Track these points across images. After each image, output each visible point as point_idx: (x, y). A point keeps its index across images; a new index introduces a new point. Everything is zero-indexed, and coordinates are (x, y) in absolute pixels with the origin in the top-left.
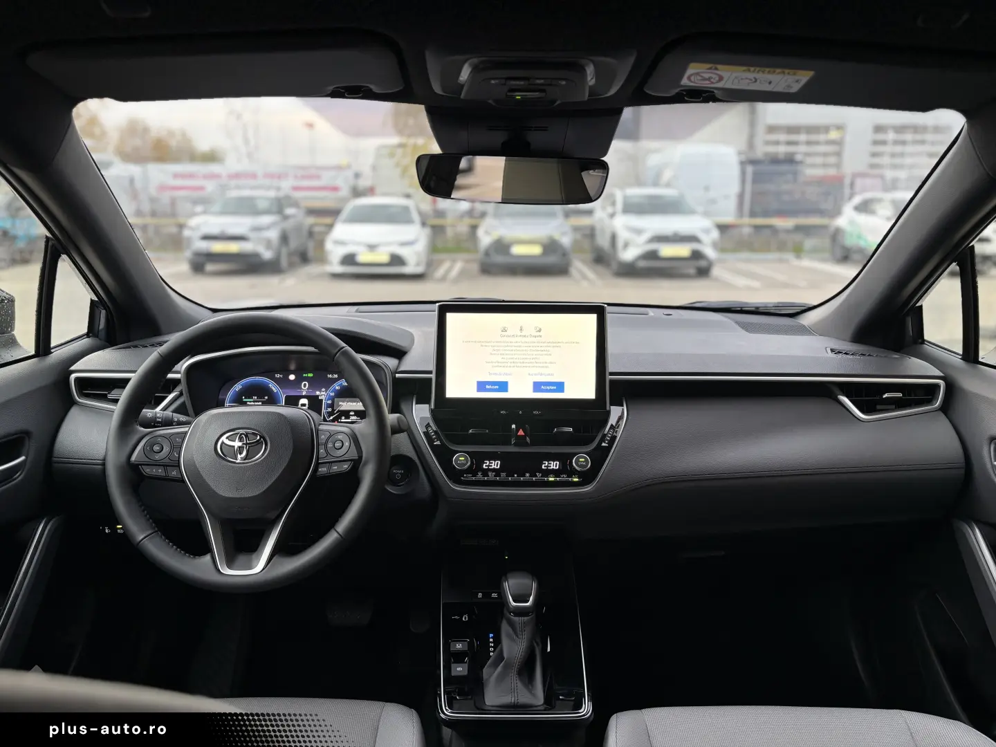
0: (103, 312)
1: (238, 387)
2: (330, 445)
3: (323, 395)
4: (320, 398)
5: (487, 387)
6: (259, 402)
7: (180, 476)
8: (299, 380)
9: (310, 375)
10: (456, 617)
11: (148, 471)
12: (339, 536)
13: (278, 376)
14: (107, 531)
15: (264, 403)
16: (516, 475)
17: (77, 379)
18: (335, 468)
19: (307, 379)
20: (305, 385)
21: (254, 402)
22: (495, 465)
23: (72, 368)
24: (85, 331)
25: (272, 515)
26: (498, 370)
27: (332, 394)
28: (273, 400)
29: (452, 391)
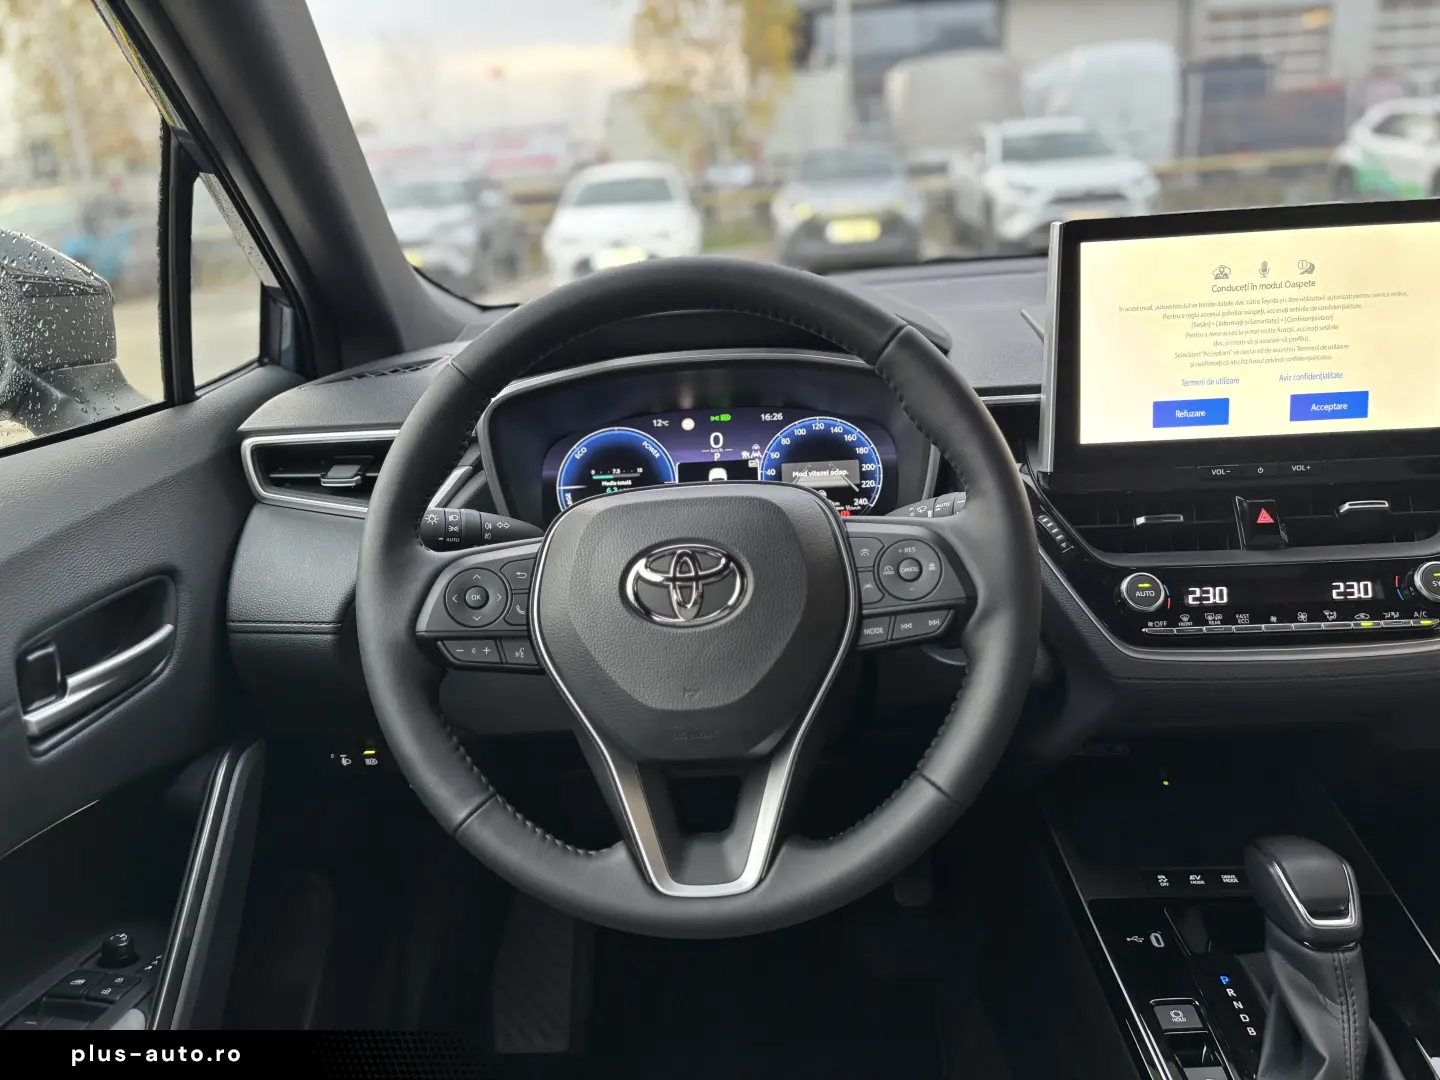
0: (287, 312)
1: (579, 451)
2: (888, 571)
3: (755, 457)
4: (751, 465)
5: (1179, 414)
6: (625, 479)
7: (535, 662)
8: (704, 429)
9: (726, 417)
10: (1135, 938)
11: (458, 652)
12: (941, 796)
13: (659, 423)
14: (344, 762)
15: (639, 483)
16: (1273, 619)
17: (258, 451)
18: (906, 627)
19: (719, 426)
20: (717, 440)
21: (615, 480)
22: (1217, 595)
23: (244, 427)
24: (254, 352)
25: (764, 747)
26: (1201, 373)
27: (776, 455)
28: (651, 476)
29: (1094, 431)
